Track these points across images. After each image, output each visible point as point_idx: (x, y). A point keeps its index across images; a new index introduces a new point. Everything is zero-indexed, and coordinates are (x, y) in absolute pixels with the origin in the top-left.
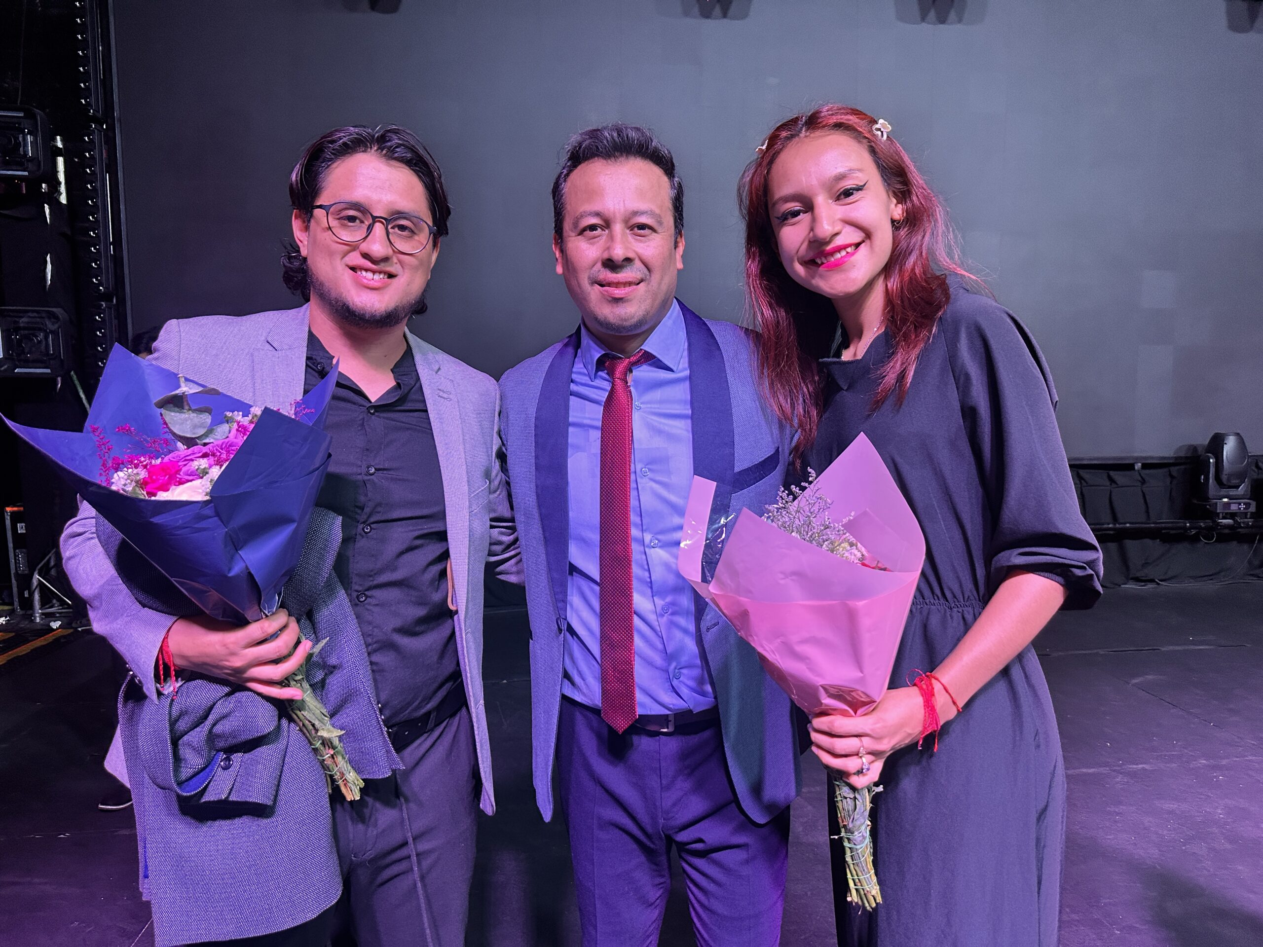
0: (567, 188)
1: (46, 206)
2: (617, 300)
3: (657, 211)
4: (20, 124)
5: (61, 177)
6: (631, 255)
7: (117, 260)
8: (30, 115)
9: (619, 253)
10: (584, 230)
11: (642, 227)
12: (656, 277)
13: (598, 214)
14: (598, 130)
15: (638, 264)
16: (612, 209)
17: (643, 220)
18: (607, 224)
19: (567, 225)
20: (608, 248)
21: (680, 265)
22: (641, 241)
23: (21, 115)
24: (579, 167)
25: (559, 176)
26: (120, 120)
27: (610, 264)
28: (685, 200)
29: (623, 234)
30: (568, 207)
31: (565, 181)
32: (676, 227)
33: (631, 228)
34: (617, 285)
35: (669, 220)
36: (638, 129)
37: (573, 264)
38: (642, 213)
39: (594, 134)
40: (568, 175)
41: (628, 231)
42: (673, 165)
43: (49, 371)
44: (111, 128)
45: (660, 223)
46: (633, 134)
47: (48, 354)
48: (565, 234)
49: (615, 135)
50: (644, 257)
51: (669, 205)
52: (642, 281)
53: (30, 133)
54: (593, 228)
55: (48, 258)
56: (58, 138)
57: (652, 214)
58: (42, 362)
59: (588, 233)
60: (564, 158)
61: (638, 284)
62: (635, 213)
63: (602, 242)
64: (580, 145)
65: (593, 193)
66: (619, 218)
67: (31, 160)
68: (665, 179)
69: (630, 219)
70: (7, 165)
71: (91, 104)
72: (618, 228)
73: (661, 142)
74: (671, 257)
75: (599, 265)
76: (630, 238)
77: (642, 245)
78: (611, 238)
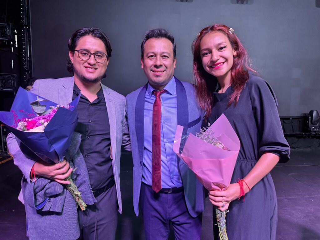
0: (145, 45)
1: (12, 48)
2: (158, 76)
3: (169, 52)
4: (6, 26)
5: (16, 40)
6: (162, 64)
7: (30, 62)
8: (8, 24)
9: (158, 63)
10: (149, 57)
11: (165, 56)
12: (168, 70)
13: (153, 53)
14: (154, 30)
15: (164, 66)
16: (157, 51)
17: (165, 54)
18: (155, 55)
19: (145, 55)
20: (156, 62)
21: (175, 67)
22: (165, 60)
23: (6, 24)
24: (149, 40)
25: (143, 42)
26: (31, 26)
27: (156, 66)
28: (177, 49)
29: (160, 58)
30: (145, 51)
31: (144, 43)
32: (174, 56)
33: (162, 57)
34: (158, 71)
35: (172, 55)
36: (164, 30)
37: (146, 65)
38: (165, 53)
39: (153, 31)
40: (145, 42)
41: (161, 58)
42: (174, 40)
43: (12, 90)
44: (29, 28)
45: (170, 56)
46: (163, 31)
47: (12, 86)
48: (144, 58)
49: (158, 31)
50: (165, 65)
51: (172, 51)
52: (165, 71)
53: (8, 29)
54: (151, 56)
55: (13, 61)
56: (16, 30)
57: (168, 53)
58: (11, 88)
59: (150, 58)
60: (144, 37)
61: (164, 71)
62: (163, 53)
63: (154, 60)
64: (149, 34)
65: (152, 47)
66: (159, 54)
67: (8, 36)
68: (172, 44)
69: (162, 54)
70: (2, 37)
71: (24, 22)
72: (158, 57)
73: (170, 33)
74: (173, 65)
75: (153, 66)
76: (162, 59)
77: (165, 61)
78: (157, 59)
